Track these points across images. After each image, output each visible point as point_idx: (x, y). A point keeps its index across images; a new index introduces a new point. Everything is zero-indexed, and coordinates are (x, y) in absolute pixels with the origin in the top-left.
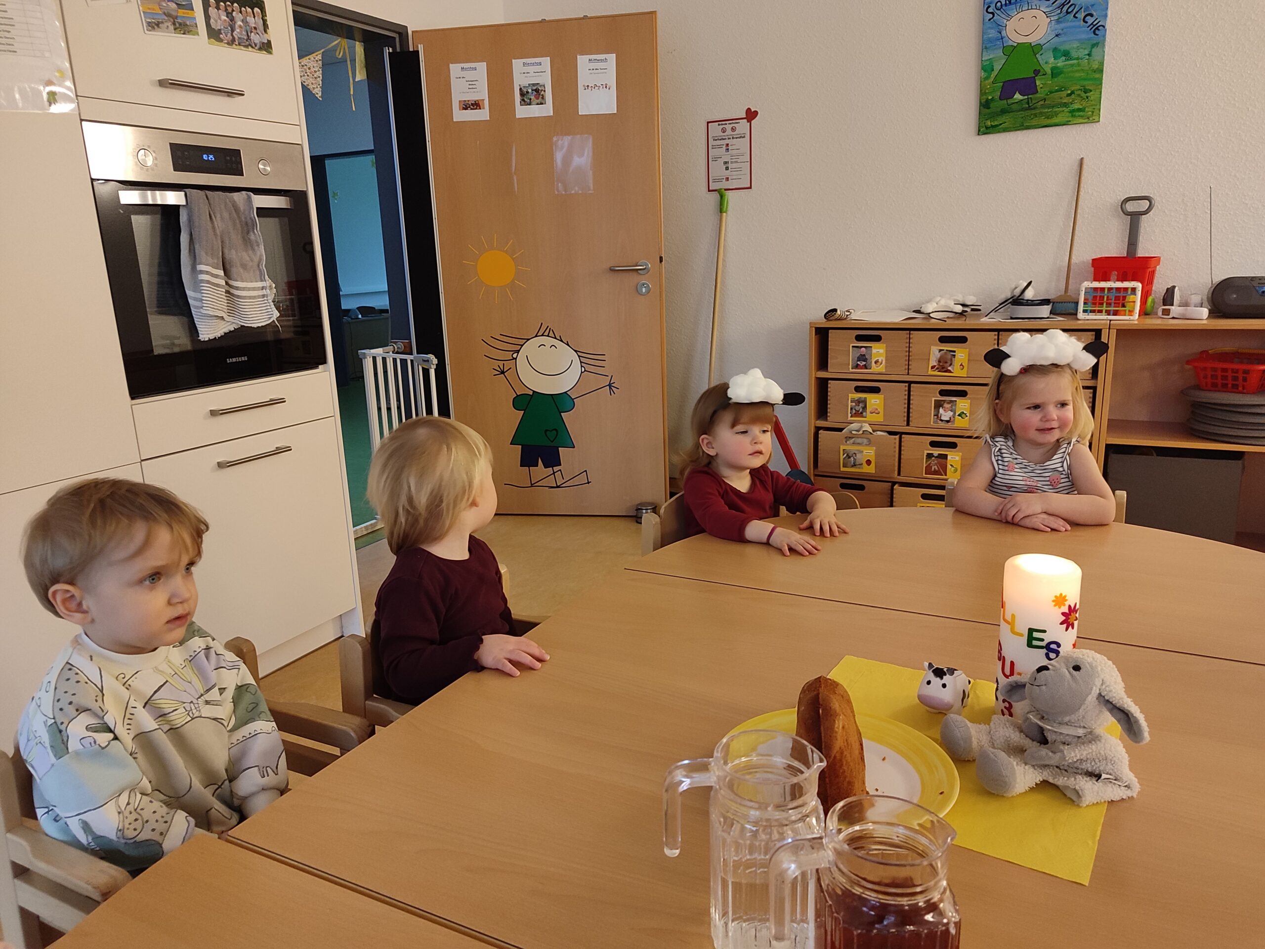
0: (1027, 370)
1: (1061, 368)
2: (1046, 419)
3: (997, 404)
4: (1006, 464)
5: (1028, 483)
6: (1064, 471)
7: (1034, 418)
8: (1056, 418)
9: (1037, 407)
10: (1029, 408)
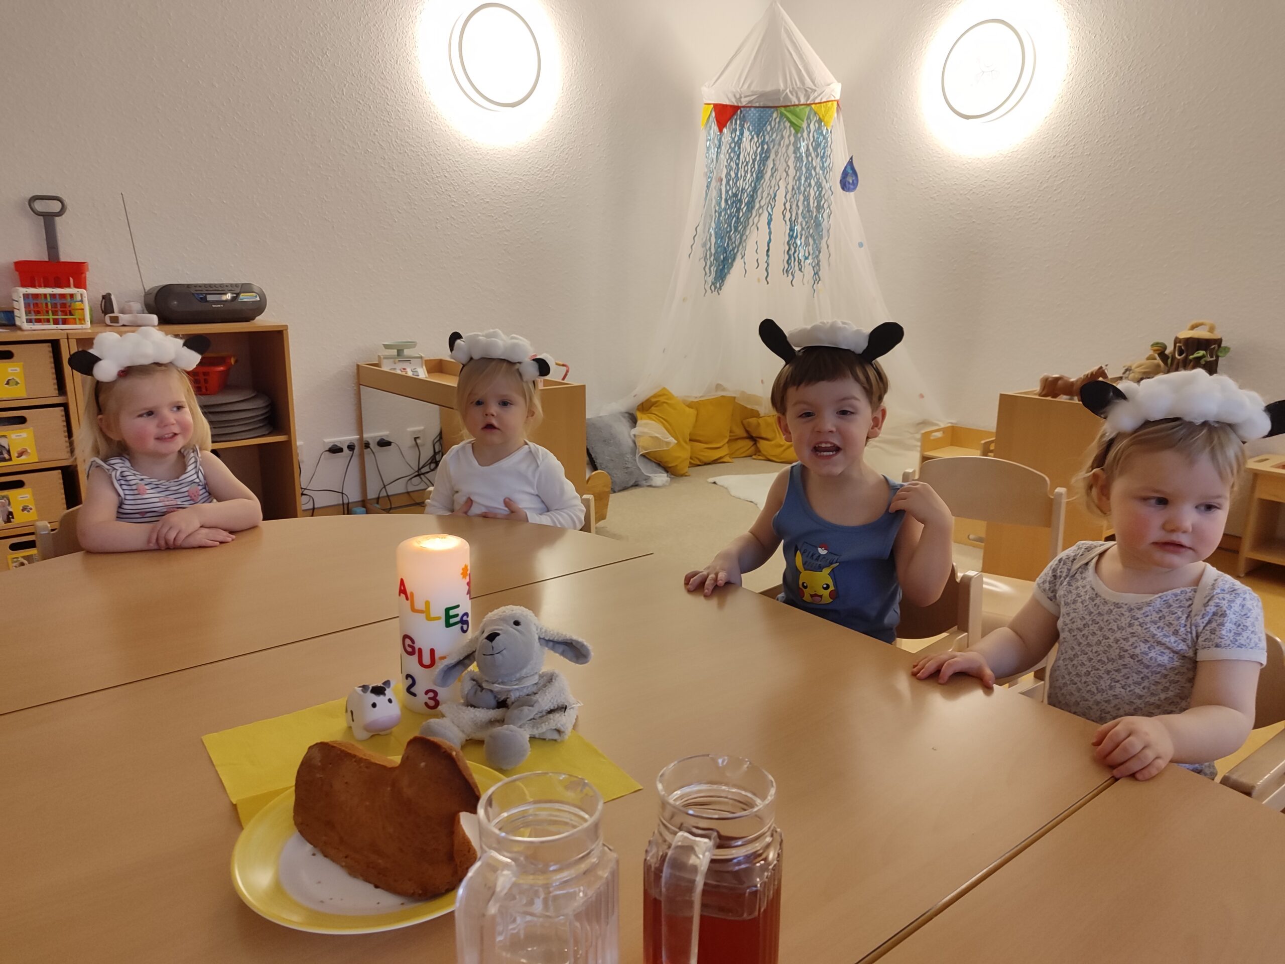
0: (127, 372)
1: (166, 367)
2: (163, 424)
3: (101, 419)
4: (134, 487)
5: (167, 503)
6: (200, 481)
7: (150, 426)
8: (175, 422)
9: (150, 413)
10: (141, 416)
